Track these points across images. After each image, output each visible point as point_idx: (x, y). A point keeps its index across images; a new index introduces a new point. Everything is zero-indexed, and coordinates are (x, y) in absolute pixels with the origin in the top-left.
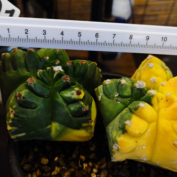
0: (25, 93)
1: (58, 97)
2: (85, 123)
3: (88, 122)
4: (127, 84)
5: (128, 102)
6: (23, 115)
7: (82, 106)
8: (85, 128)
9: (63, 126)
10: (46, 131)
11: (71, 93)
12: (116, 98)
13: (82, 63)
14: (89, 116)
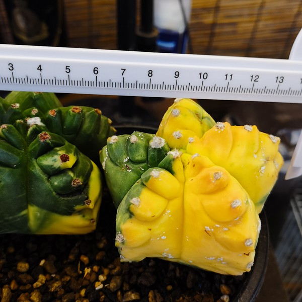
1: (34, 166)
2: (79, 204)
3: (84, 204)
4: (140, 141)
5: (142, 169)
7: (72, 179)
8: (80, 212)
9: (44, 211)
10: (19, 219)
12: (126, 165)
13: (73, 111)
14: (84, 193)
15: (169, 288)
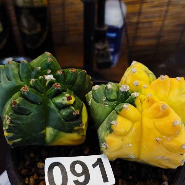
0: (20, 100)
2: (77, 126)
3: (80, 126)
4: (113, 88)
5: (115, 105)
6: (18, 121)
7: (73, 110)
8: (77, 131)
9: (56, 131)
11: (62, 98)
12: (104, 102)
13: (71, 71)
14: (80, 119)
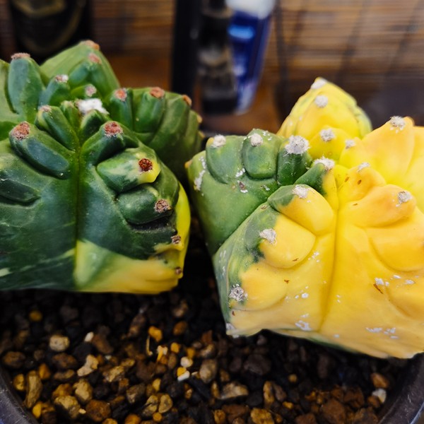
1: (93, 177)
2: (162, 242)
3: (170, 241)
4: (266, 144)
5: (267, 189)
7: (155, 199)
8: (161, 255)
9: (105, 252)
10: (61, 264)
11: (127, 165)
12: (239, 181)
13: (152, 95)
14: (171, 224)
15: (293, 378)
